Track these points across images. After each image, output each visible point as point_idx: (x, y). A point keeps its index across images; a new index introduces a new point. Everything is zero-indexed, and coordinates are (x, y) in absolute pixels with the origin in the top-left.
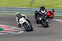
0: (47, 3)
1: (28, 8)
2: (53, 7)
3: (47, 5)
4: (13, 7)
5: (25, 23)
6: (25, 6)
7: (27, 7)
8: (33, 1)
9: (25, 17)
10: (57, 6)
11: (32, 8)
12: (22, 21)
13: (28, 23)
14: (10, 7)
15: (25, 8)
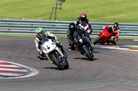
0: (89, 9)
1: (48, 21)
2: (104, 18)
3: (91, 13)
4: (15, 18)
5: (54, 51)
6: (40, 17)
7: (45, 19)
8: (59, 6)
9: (54, 38)
10: (113, 17)
11: (56, 21)
12: (49, 48)
13: (61, 53)
14: (7, 19)
15: (40, 21)
